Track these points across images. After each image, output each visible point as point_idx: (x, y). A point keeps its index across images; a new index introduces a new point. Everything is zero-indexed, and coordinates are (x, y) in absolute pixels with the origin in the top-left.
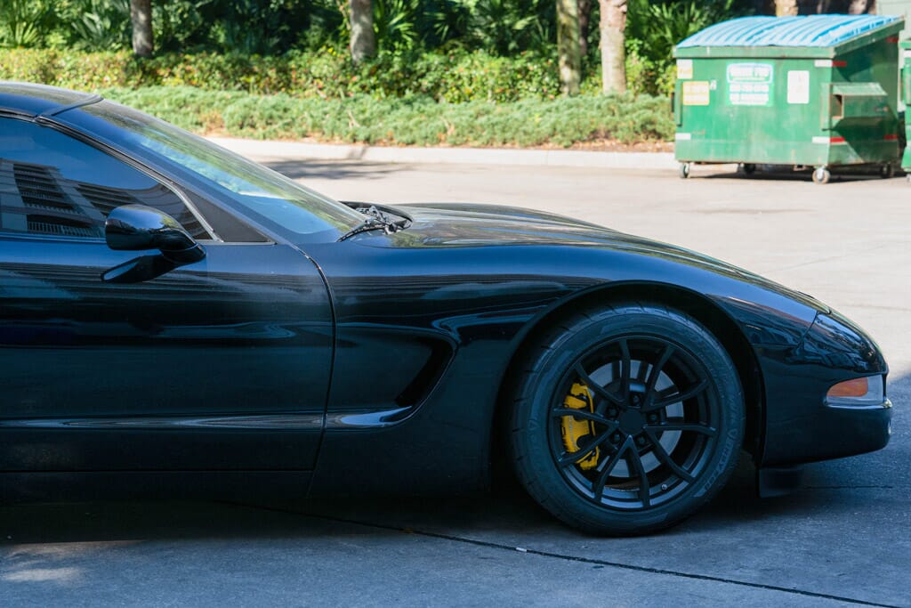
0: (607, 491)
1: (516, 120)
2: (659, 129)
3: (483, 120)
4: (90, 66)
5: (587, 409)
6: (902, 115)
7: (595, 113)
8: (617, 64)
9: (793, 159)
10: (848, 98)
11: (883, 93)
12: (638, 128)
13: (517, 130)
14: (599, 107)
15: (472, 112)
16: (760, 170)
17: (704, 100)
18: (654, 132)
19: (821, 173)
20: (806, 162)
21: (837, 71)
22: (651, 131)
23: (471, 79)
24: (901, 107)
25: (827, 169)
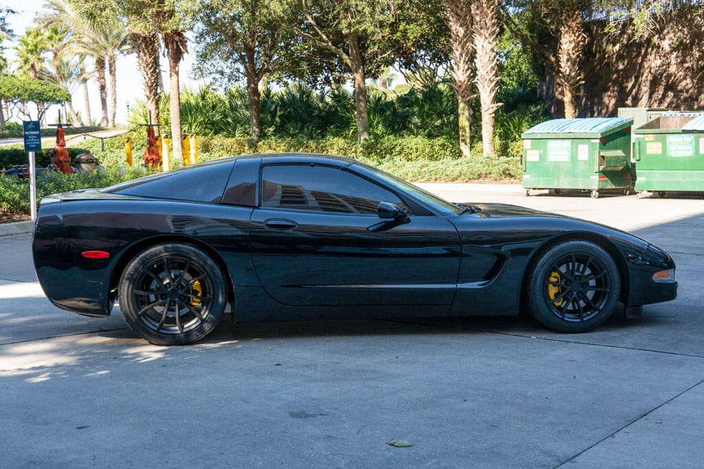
0: (566, 315)
1: (442, 169)
2: (512, 173)
3: (425, 169)
4: (230, 144)
5: (558, 282)
6: (634, 165)
7: (480, 165)
8: (490, 142)
9: (581, 186)
10: (607, 157)
11: (624, 155)
12: (501, 172)
13: (442, 174)
14: (482, 163)
15: (419, 165)
16: (562, 192)
17: (537, 159)
18: (509, 174)
19: (594, 193)
20: (587, 187)
21: (602, 145)
22: (507, 174)
23: (417, 149)
24: (633, 161)
25: (597, 191)
